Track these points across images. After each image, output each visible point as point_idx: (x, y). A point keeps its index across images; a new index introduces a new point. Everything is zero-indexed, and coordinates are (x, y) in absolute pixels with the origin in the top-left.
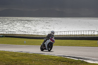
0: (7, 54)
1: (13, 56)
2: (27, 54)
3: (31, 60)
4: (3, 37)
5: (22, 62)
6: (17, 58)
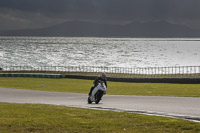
0: (70, 112)
2: (110, 114)
3: (119, 125)
4: (61, 77)
5: (102, 129)
6: (91, 121)
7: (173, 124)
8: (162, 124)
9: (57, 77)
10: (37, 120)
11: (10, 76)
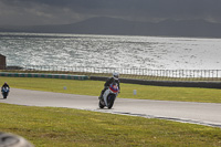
0: (95, 117)
1: (109, 123)
2: (139, 120)
4: (85, 79)
5: (130, 137)
6: (118, 127)
7: (208, 133)
8: (197, 132)
9: (81, 79)
10: (58, 125)
11: (30, 76)
